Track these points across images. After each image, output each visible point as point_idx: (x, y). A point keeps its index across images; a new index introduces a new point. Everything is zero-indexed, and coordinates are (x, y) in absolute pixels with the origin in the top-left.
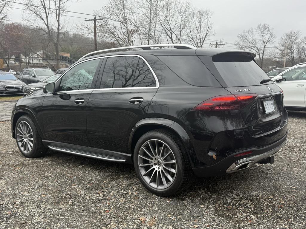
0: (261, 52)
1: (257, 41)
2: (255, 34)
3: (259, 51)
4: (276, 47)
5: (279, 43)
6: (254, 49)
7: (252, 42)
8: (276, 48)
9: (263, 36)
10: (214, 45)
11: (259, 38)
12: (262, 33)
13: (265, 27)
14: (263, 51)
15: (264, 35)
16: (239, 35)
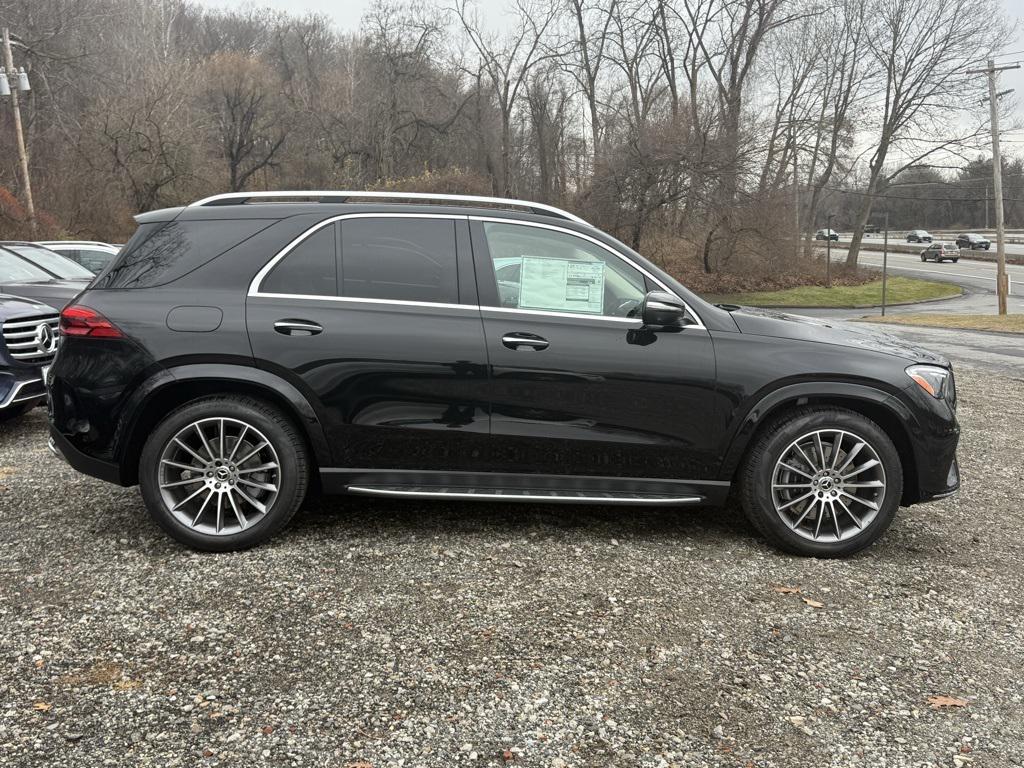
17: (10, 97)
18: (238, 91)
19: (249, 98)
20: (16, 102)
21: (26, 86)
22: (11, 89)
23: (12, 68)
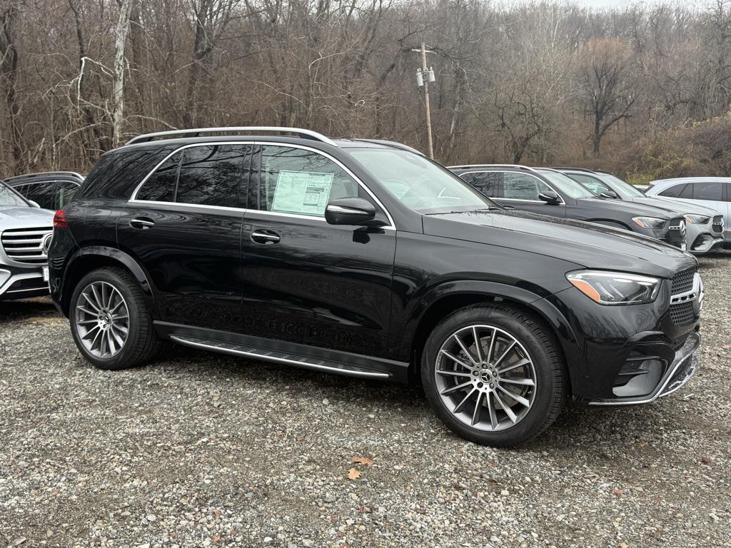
17: (423, 88)
18: (605, 64)
19: (613, 70)
20: (427, 90)
21: (433, 78)
22: (424, 82)
23: (425, 68)
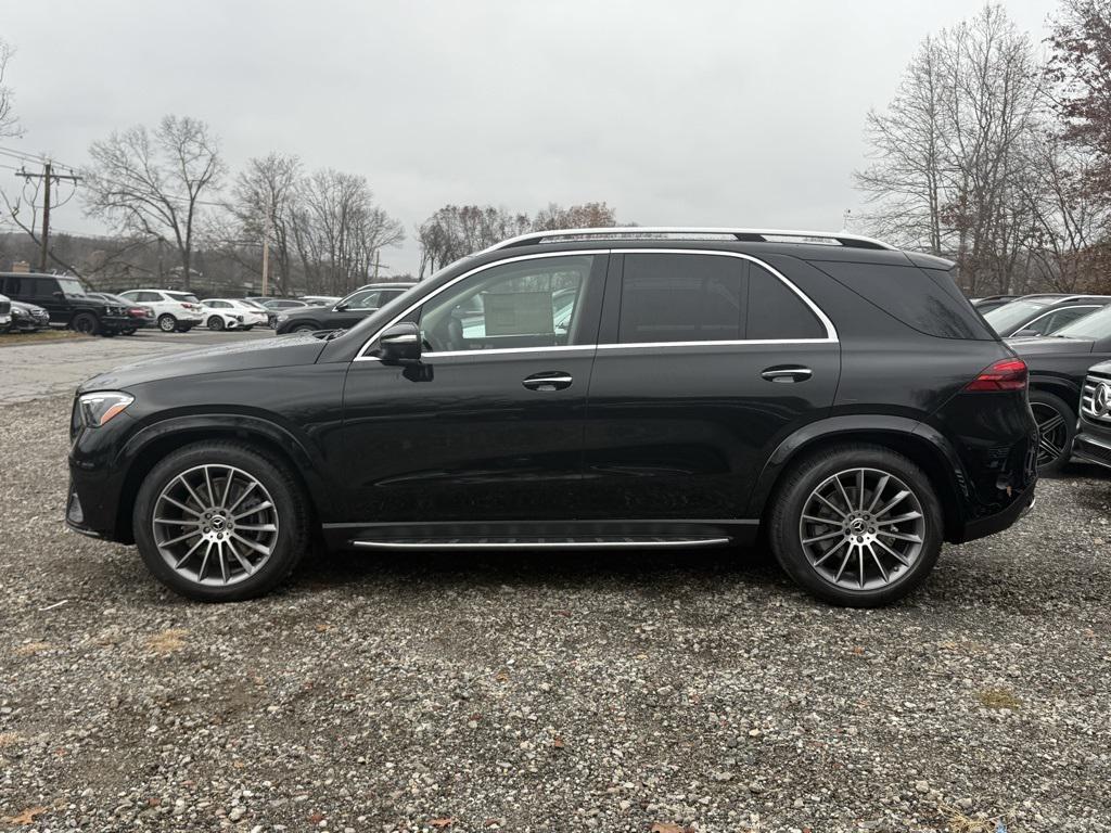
0: (182, 216)
1: (162, 176)
2: (155, 150)
3: (173, 213)
4: (225, 205)
5: (233, 192)
6: (154, 202)
7: (145, 175)
8: (224, 207)
9: (183, 159)
10: (36, 176)
11: (168, 167)
12: (180, 151)
13: (189, 131)
14: (188, 214)
15: (187, 157)
16: (98, 146)
